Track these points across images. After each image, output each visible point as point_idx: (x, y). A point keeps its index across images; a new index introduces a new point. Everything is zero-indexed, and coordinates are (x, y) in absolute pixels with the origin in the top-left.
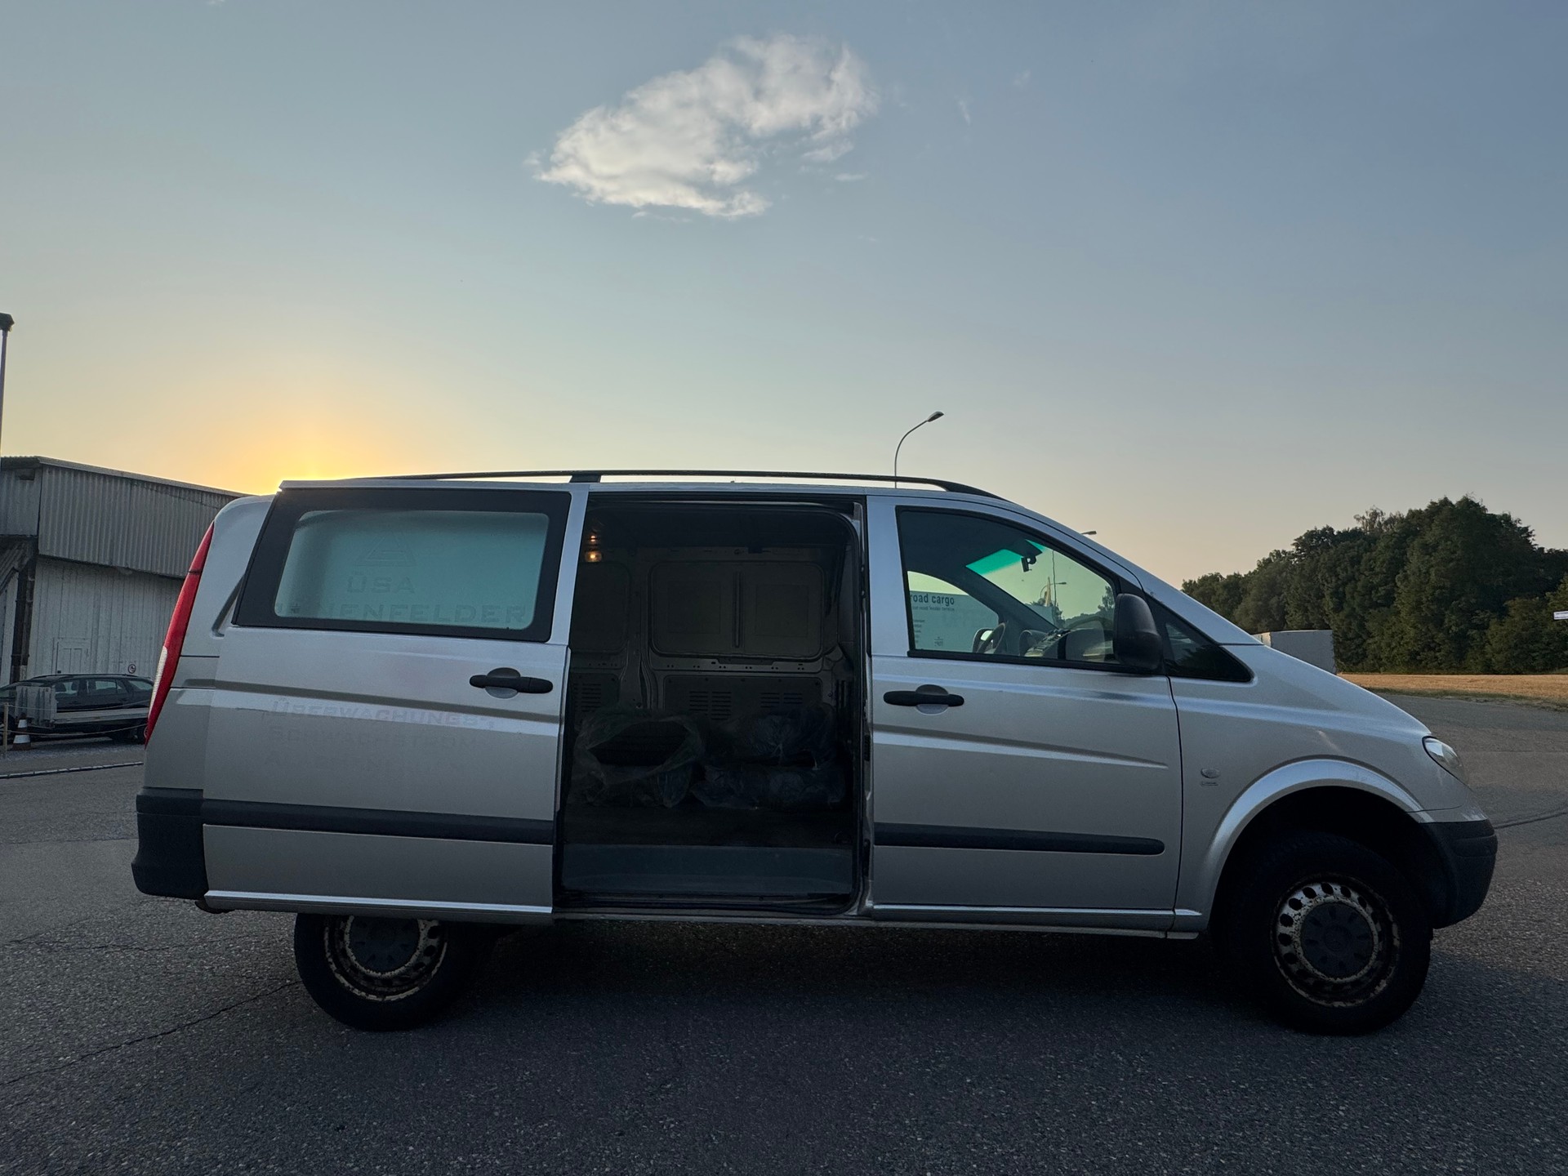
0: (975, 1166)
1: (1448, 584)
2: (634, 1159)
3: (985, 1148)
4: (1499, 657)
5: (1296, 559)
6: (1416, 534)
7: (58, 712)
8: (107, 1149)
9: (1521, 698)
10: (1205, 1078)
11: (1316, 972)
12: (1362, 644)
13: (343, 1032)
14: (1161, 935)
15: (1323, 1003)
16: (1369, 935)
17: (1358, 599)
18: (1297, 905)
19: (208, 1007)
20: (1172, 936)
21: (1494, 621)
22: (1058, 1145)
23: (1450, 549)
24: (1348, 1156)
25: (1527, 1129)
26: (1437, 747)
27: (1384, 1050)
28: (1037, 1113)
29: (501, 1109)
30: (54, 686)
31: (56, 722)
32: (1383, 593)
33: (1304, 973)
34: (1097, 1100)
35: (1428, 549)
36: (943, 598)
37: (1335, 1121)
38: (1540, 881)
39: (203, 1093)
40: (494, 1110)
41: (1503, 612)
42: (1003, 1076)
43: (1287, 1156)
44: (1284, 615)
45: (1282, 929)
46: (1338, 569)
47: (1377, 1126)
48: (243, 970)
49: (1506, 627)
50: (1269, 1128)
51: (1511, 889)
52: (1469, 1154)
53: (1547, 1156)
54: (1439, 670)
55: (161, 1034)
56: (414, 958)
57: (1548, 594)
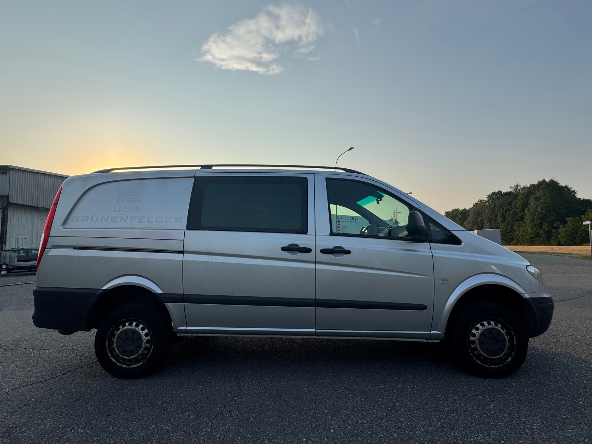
0: (350, 428)
1: (544, 212)
2: (220, 426)
3: (354, 421)
4: (563, 239)
5: (487, 203)
6: (533, 193)
7: (17, 262)
8: (18, 423)
9: (571, 254)
10: (441, 394)
11: (484, 354)
12: (512, 235)
13: (114, 380)
14: (426, 341)
15: (487, 366)
16: (504, 340)
17: (511, 218)
18: (477, 329)
19: (63, 371)
20: (430, 341)
21: (562, 226)
22: (382, 420)
23: (545, 199)
24: (492, 423)
25: (561, 412)
26: (532, 269)
27: (509, 383)
28: (375, 407)
29: (171, 408)
30: (16, 252)
31: (17, 266)
32: (520, 215)
33: (480, 355)
34: (399, 403)
35: (537, 199)
36: (354, 218)
37: (489, 410)
38: (573, 321)
39: (57, 402)
40: (168, 408)
41: (565, 223)
42: (364, 394)
43: (469, 423)
44: (483, 224)
45: (472, 338)
46: (503, 206)
47: (505, 412)
48: (78, 357)
49: (566, 228)
50: (463, 413)
51: (562, 324)
52: (539, 422)
53: (568, 422)
54: (540, 244)
55: (44, 381)
56: (140, 352)
57: (582, 216)
